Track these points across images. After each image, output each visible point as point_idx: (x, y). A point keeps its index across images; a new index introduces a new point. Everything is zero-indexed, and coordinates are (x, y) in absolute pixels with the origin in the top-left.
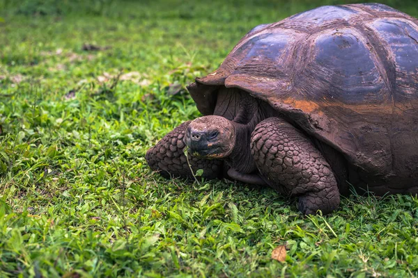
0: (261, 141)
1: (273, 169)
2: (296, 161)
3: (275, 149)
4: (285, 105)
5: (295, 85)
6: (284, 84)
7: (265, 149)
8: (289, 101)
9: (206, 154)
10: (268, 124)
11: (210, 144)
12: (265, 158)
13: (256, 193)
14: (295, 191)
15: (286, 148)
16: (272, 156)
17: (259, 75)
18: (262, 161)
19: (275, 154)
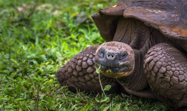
0: (152, 63)
1: (162, 86)
2: (181, 79)
3: (164, 69)
4: (173, 33)
5: (182, 16)
6: (173, 15)
7: (156, 69)
8: (176, 29)
9: (117, 71)
10: (158, 49)
11: (121, 63)
12: (156, 76)
13: (148, 105)
14: (180, 105)
15: (173, 69)
16: (162, 75)
17: (152, 8)
18: (153, 79)
19: (164, 73)
